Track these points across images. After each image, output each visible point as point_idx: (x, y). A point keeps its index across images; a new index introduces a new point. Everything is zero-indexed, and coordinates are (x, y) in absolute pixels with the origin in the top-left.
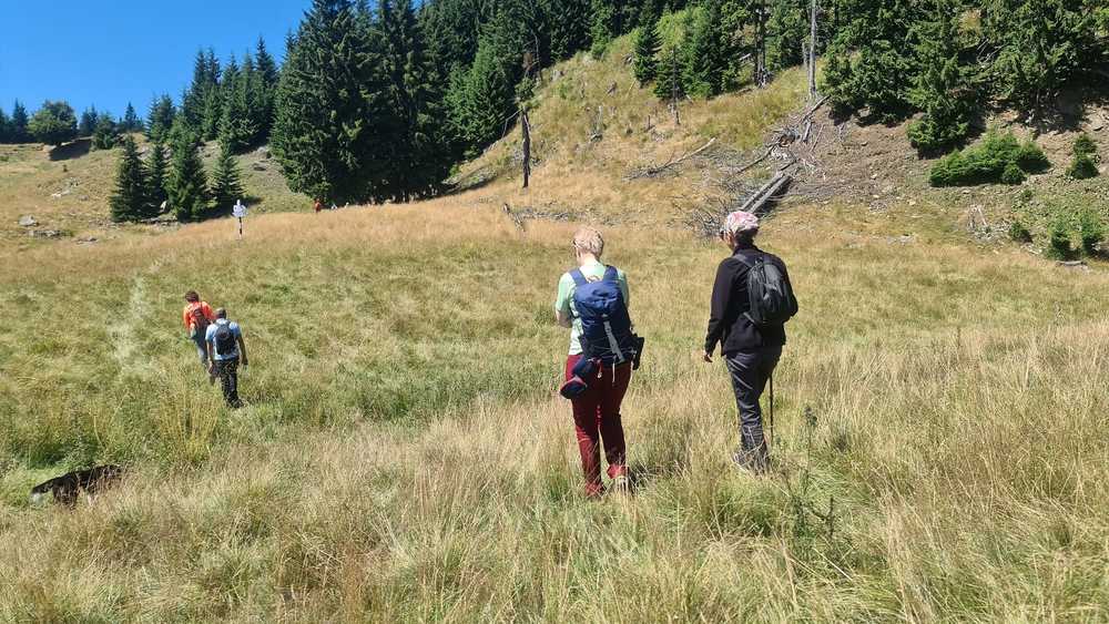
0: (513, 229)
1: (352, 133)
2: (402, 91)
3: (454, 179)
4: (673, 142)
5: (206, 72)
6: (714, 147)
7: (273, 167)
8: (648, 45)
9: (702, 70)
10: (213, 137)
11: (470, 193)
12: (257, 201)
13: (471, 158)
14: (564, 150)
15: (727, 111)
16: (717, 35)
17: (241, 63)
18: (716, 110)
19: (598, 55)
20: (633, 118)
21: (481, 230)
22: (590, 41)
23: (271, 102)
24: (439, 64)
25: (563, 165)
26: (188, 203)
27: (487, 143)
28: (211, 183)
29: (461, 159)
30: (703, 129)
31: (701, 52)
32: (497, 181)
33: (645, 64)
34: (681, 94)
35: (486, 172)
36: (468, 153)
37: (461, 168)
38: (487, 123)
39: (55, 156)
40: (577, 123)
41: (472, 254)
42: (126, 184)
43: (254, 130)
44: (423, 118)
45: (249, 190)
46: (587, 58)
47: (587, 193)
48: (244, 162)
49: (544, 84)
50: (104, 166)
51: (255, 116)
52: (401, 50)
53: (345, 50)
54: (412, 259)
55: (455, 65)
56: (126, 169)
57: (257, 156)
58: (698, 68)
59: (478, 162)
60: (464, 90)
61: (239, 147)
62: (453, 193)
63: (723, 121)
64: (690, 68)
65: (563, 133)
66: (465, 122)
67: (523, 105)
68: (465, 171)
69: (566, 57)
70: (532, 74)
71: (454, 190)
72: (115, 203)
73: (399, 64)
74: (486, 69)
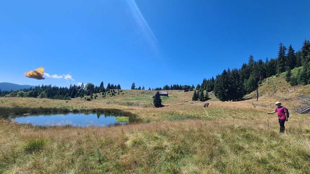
0: (253, 107)
1: (227, 91)
2: (235, 85)
3: (244, 97)
4: (293, 94)
5: (205, 81)
6: (303, 95)
7: (213, 94)
8: (289, 75)
9: (302, 80)
10: (205, 90)
11: (246, 101)
12: (211, 99)
13: (248, 94)
14: (267, 94)
15: (308, 88)
16: (306, 73)
17: (209, 80)
18: (305, 88)
19: (277, 76)
20: (284, 89)
21: (247, 107)
22: (276, 73)
23: (214, 85)
24: (242, 79)
25: (266, 97)
26: (201, 99)
27: (251, 91)
28: (205, 96)
29: (246, 94)
30: (301, 92)
31: (301, 77)
32: (252, 99)
33: (288, 78)
34: (297, 84)
35: (251, 96)
36: (247, 93)
37: (246, 95)
38: (251, 88)
39: (185, 91)
40: (271, 89)
41: (244, 110)
42: (194, 96)
43: (211, 89)
44: (239, 88)
45: (210, 97)
46: (274, 77)
47: (270, 102)
48: (209, 93)
49: (264, 81)
50: (191, 94)
51: (211, 87)
52: (236, 78)
53: (226, 80)
54: (235, 110)
55: (245, 79)
56: (194, 94)
57: (211, 93)
58: (301, 79)
59: (249, 95)
60: (247, 83)
61: (209, 91)
62: (243, 100)
63: (306, 90)
64: (299, 79)
65: (267, 91)
66: (247, 88)
67: (259, 85)
68: (247, 96)
69: (270, 76)
70: (262, 80)
71: (244, 100)
72: (193, 98)
73: (235, 81)
74: (251, 80)
